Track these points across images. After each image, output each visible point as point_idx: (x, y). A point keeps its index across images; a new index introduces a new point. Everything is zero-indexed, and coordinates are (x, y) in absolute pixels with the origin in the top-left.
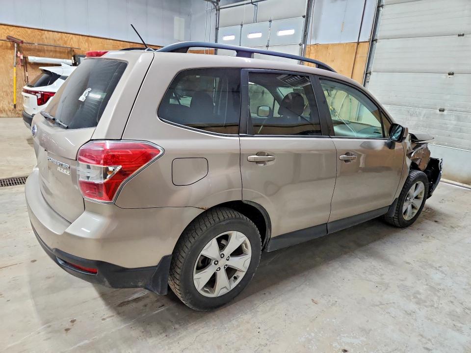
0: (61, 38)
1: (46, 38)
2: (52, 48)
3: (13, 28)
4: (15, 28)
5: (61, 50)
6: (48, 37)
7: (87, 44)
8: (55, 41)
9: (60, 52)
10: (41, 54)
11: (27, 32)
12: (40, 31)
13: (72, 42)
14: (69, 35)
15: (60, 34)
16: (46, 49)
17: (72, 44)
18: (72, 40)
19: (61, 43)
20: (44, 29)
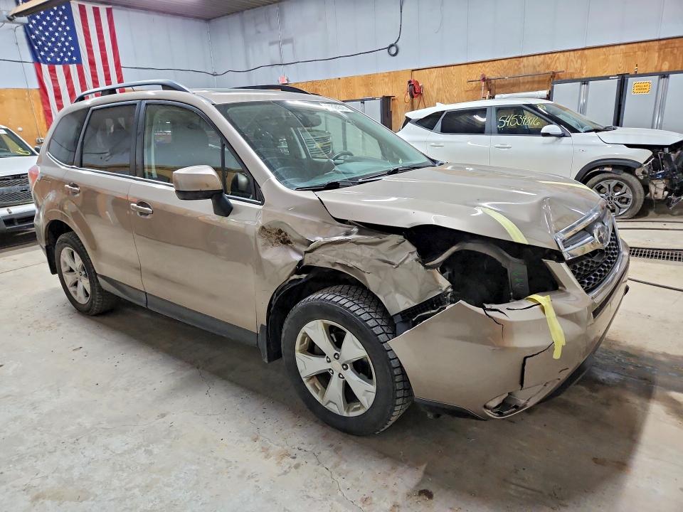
0: (543, 62)
1: (524, 66)
2: (529, 79)
3: (489, 63)
4: (491, 63)
5: (541, 79)
6: (526, 65)
7: (579, 61)
8: (534, 67)
9: (539, 82)
10: (515, 89)
11: (503, 65)
12: (518, 59)
13: (558, 65)
14: (554, 55)
15: (543, 56)
16: (521, 81)
17: (557, 67)
18: (558, 61)
19: (542, 70)
20: (524, 54)
